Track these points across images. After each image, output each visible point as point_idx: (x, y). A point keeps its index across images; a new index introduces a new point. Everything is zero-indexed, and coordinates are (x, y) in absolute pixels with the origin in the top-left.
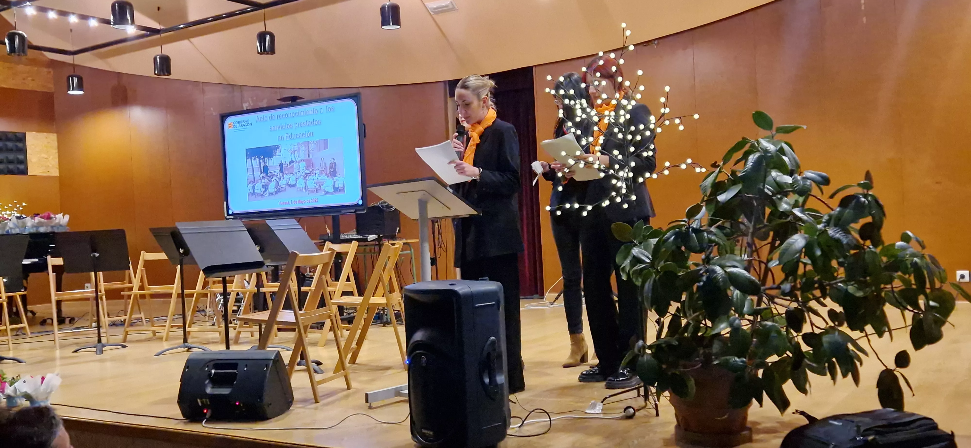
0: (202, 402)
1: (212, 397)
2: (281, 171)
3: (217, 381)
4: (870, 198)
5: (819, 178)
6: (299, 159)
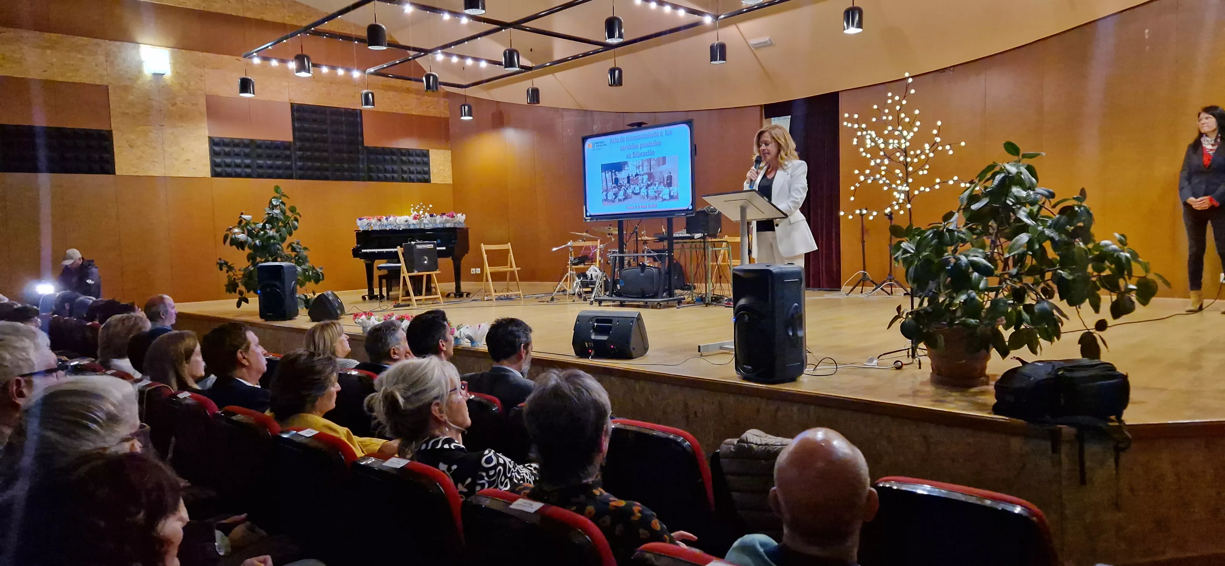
0: (588, 345)
1: (595, 341)
2: (629, 182)
3: (599, 331)
4: (1082, 208)
5: (1046, 193)
6: (643, 172)
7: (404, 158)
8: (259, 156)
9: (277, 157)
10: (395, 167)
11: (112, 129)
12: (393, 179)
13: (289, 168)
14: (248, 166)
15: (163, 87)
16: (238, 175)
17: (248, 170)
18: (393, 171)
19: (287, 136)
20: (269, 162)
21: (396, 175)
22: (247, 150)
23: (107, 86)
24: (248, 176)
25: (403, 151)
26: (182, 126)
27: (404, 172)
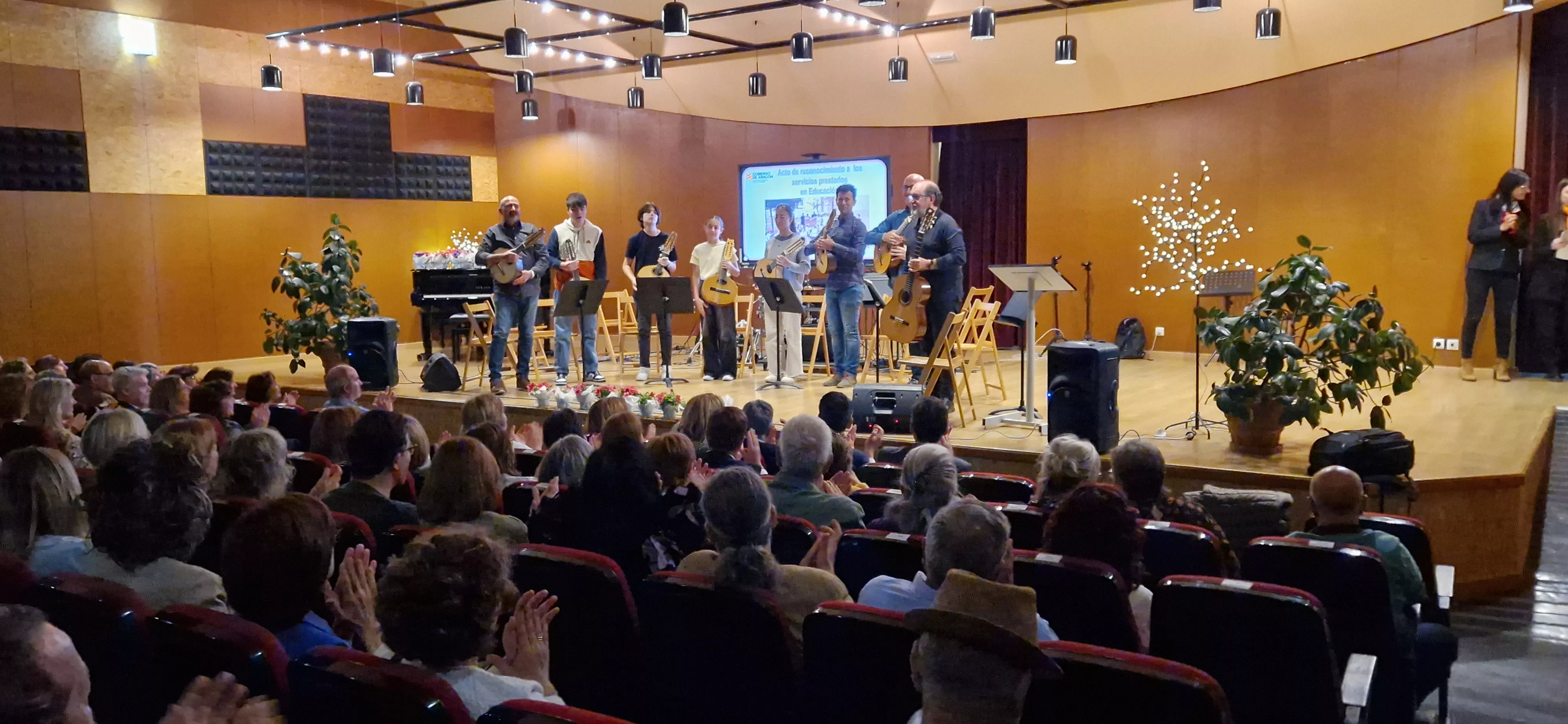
1: (878, 416)
2: (803, 223)
3: (882, 405)
4: (1375, 303)
5: (1343, 287)
6: (822, 213)
7: (441, 168)
8: (266, 166)
9: (288, 168)
10: (430, 181)
11: (86, 130)
12: (428, 197)
13: (300, 182)
14: (251, 180)
15: (147, 72)
16: (241, 193)
17: (252, 186)
18: (428, 186)
19: (298, 139)
20: (279, 174)
21: (430, 191)
22: (250, 158)
23: (78, 71)
24: (252, 193)
25: (440, 158)
26: (171, 126)
27: (440, 186)
